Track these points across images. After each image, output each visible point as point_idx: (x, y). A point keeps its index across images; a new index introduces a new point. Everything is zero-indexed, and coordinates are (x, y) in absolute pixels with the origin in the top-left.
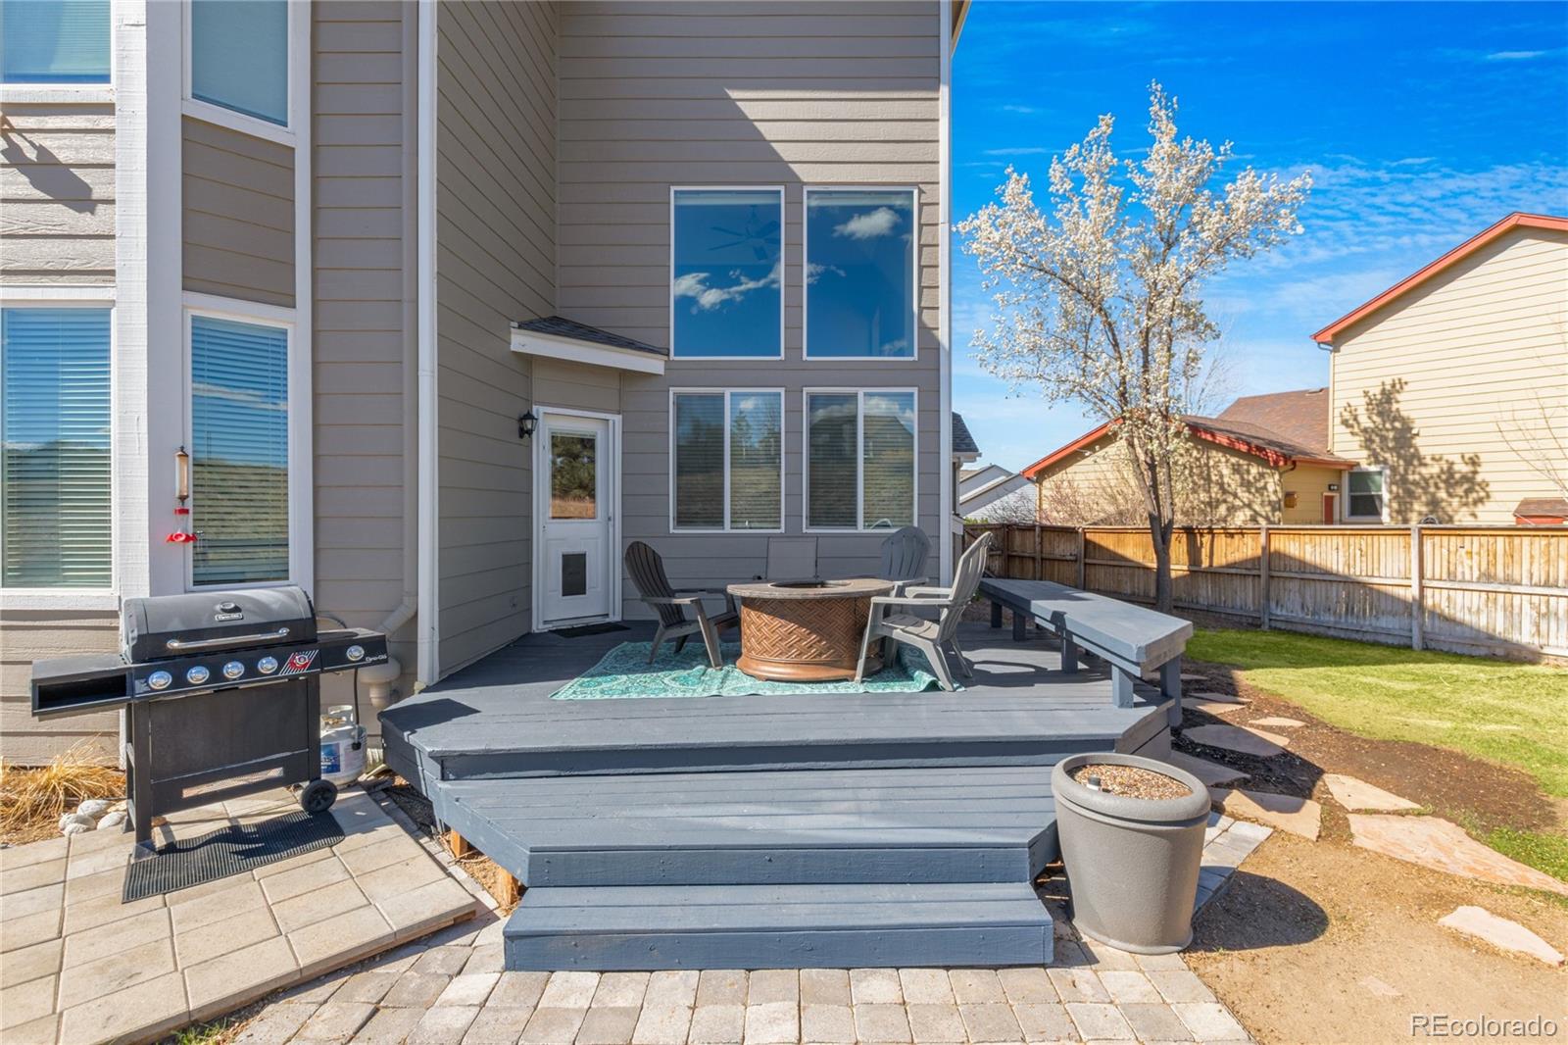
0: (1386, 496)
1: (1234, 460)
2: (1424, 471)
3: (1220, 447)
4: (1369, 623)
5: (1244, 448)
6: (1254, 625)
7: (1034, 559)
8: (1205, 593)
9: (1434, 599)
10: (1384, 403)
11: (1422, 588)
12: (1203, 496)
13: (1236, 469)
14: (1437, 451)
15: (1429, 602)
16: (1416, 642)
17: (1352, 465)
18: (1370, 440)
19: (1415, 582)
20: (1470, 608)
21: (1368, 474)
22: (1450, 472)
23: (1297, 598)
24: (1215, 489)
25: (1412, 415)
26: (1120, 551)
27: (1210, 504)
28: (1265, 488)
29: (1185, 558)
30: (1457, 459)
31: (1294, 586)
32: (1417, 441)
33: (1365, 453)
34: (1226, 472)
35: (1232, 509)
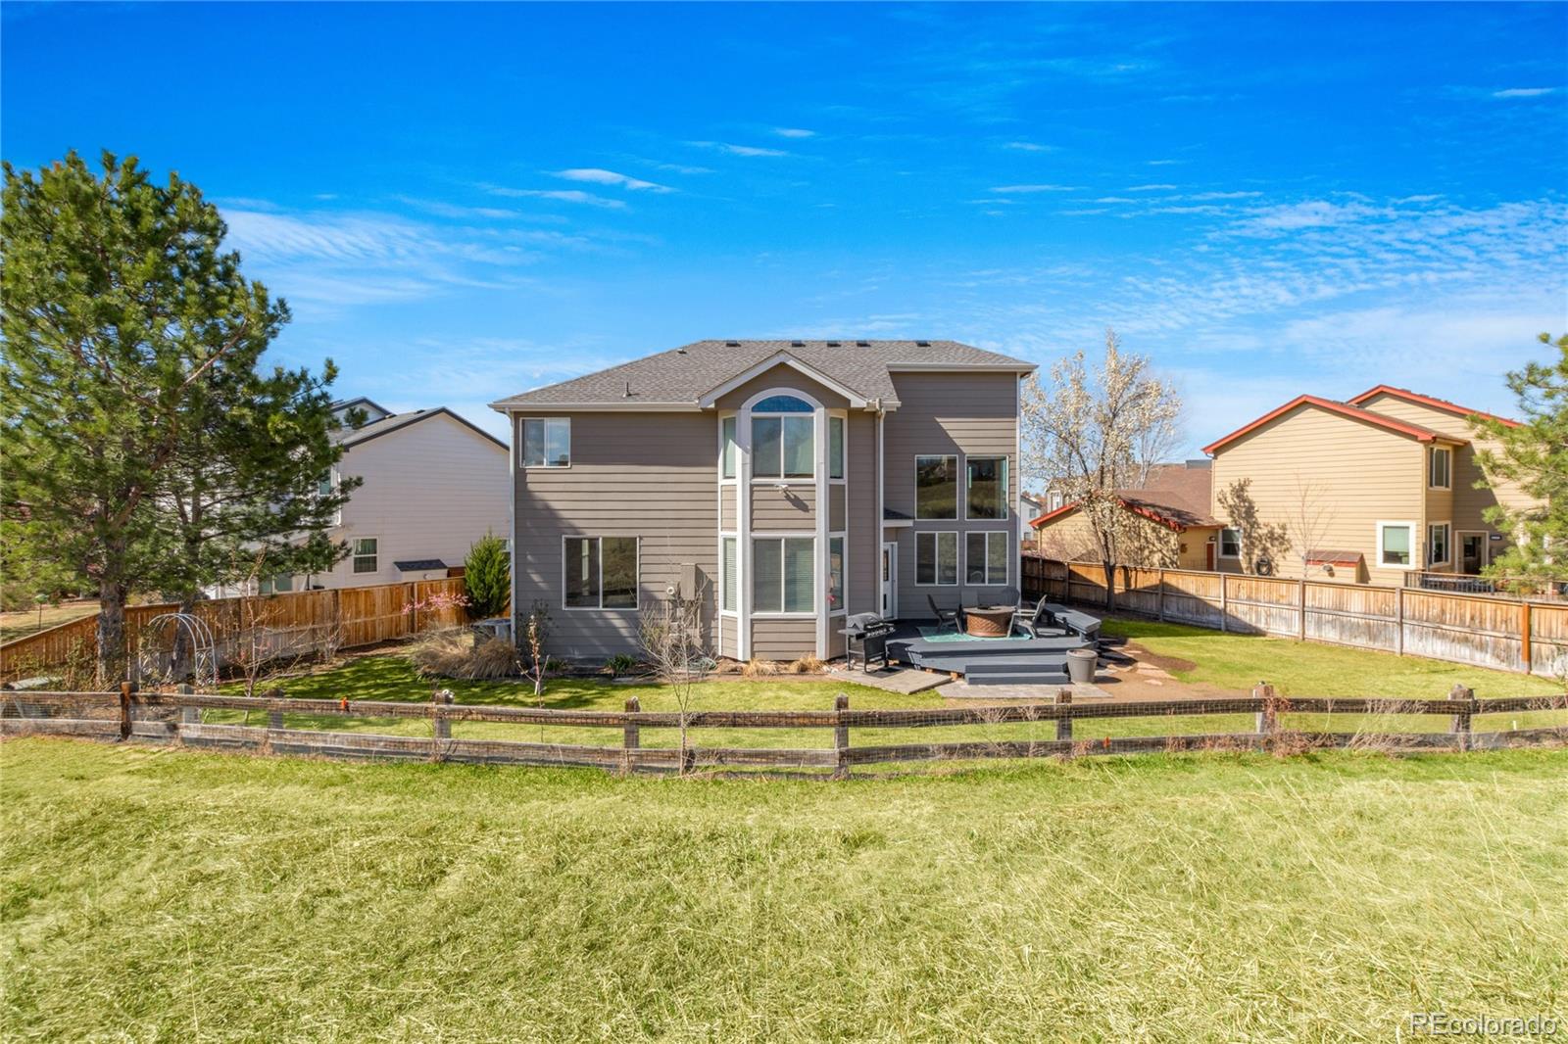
0: (1241, 545)
1: (1153, 524)
2: (1260, 531)
3: (1145, 517)
4: (1205, 618)
5: (1158, 519)
6: (1156, 619)
7: (1038, 579)
8: (1133, 602)
9: (1231, 608)
10: (1240, 491)
11: (1225, 602)
12: (1136, 544)
13: (1154, 530)
14: (1266, 521)
15: (1228, 609)
16: (1223, 627)
17: (1223, 527)
18: (1233, 512)
19: (1222, 599)
20: (1242, 612)
21: (1231, 531)
22: (1272, 533)
23: (1175, 605)
24: (1142, 540)
25: (1254, 499)
26: (1089, 577)
27: (1140, 549)
28: (1168, 542)
29: (1123, 583)
30: (1275, 526)
31: (1174, 599)
32: (1257, 515)
33: (1230, 519)
34: (1149, 531)
35: (1151, 552)
